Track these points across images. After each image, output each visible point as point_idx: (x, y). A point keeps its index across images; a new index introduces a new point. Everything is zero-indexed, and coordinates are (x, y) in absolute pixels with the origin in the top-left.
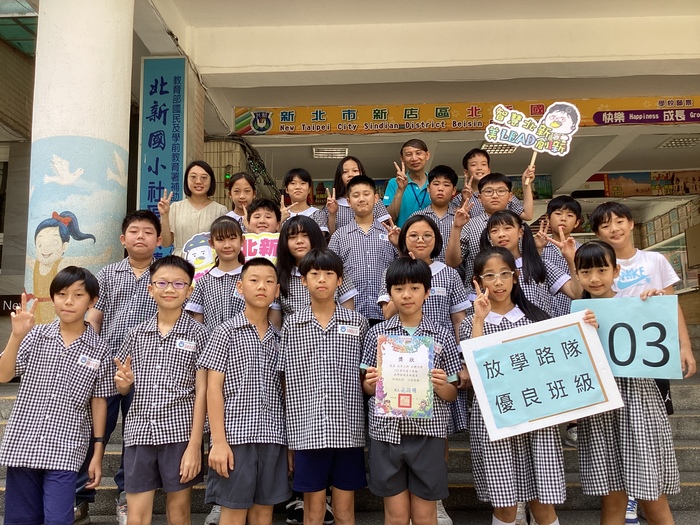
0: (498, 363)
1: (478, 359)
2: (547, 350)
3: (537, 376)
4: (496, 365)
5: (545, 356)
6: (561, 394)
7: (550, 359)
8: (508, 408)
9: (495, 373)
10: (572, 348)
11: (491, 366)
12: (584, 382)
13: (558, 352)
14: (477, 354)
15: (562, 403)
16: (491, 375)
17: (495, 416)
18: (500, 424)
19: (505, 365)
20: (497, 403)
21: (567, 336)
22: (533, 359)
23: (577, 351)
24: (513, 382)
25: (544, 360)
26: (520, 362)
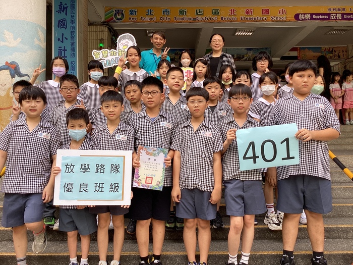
0: (74, 166)
1: (63, 161)
2: (102, 166)
3: (92, 178)
4: (72, 167)
5: (100, 168)
6: (100, 190)
7: (102, 171)
8: (69, 190)
9: (70, 170)
10: (115, 168)
11: (69, 167)
12: (115, 188)
13: (108, 168)
14: (64, 158)
15: (99, 195)
16: (67, 171)
17: (61, 193)
18: (61, 198)
19: (77, 168)
20: (64, 187)
21: (115, 161)
22: (93, 168)
23: (118, 171)
24: (77, 178)
25: (99, 170)
26: (85, 168)
